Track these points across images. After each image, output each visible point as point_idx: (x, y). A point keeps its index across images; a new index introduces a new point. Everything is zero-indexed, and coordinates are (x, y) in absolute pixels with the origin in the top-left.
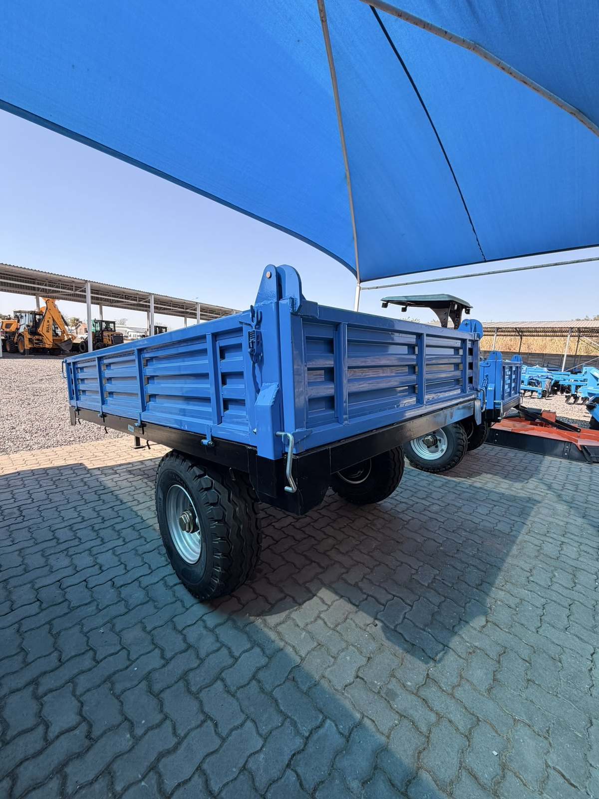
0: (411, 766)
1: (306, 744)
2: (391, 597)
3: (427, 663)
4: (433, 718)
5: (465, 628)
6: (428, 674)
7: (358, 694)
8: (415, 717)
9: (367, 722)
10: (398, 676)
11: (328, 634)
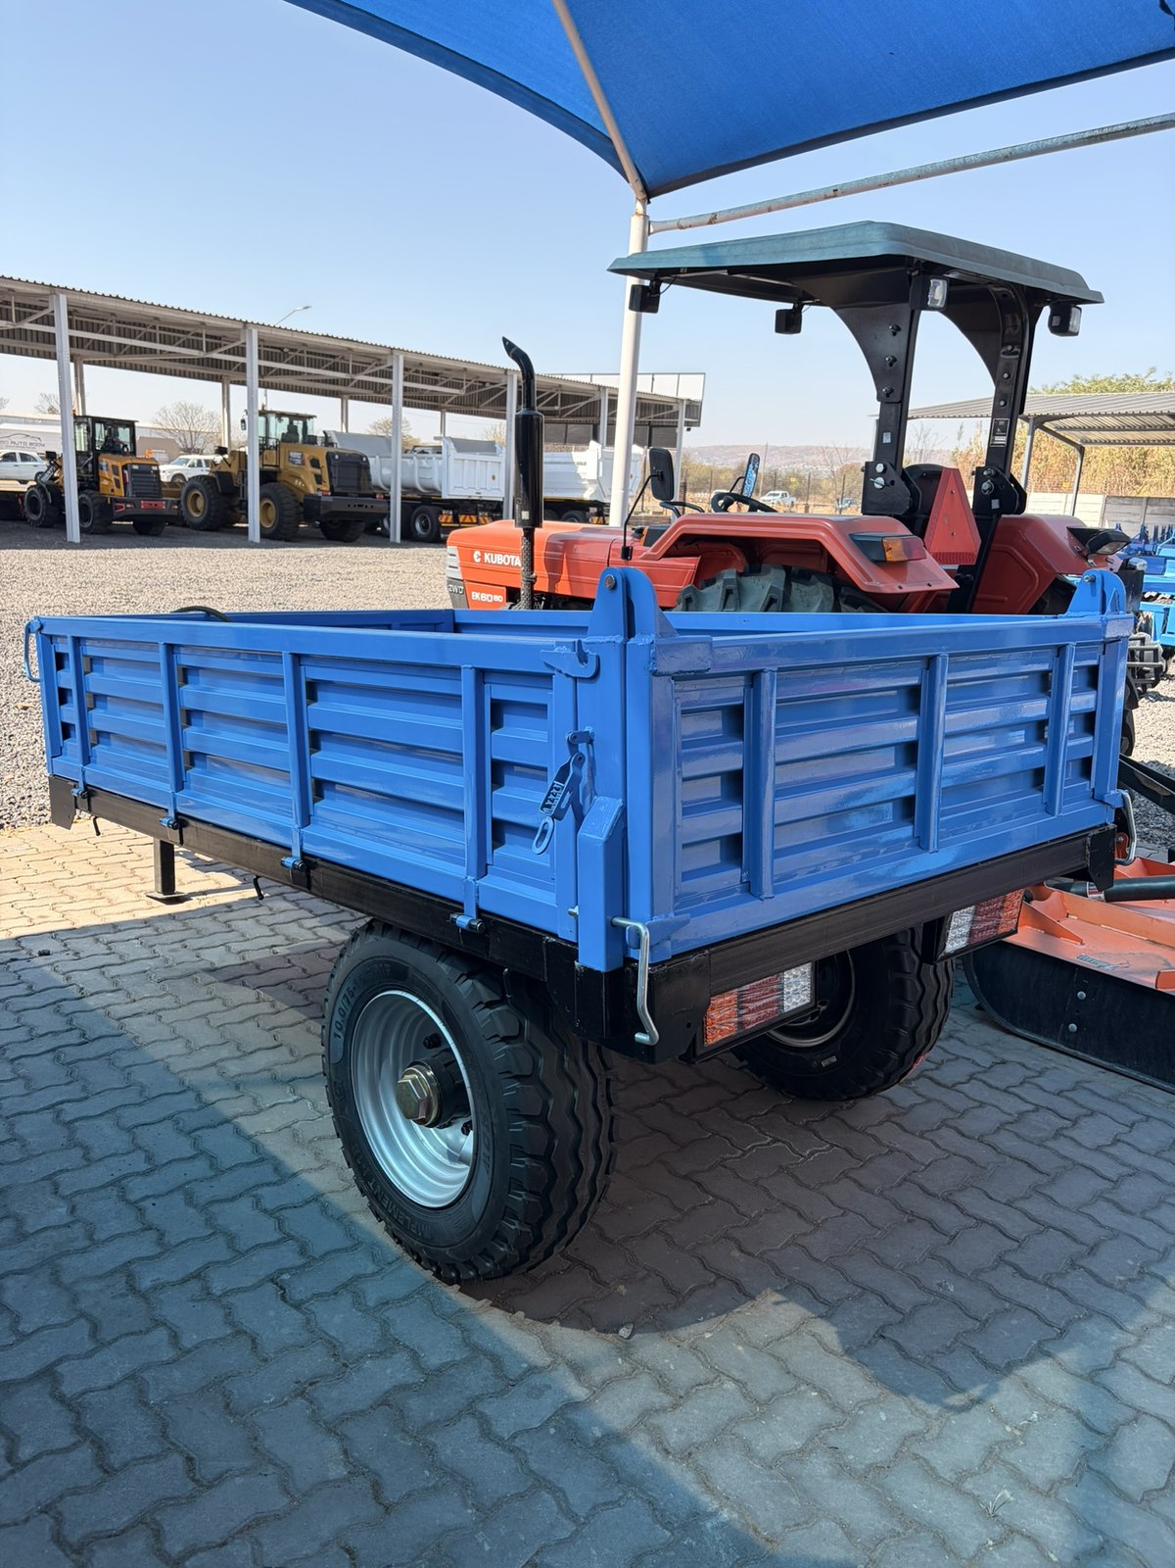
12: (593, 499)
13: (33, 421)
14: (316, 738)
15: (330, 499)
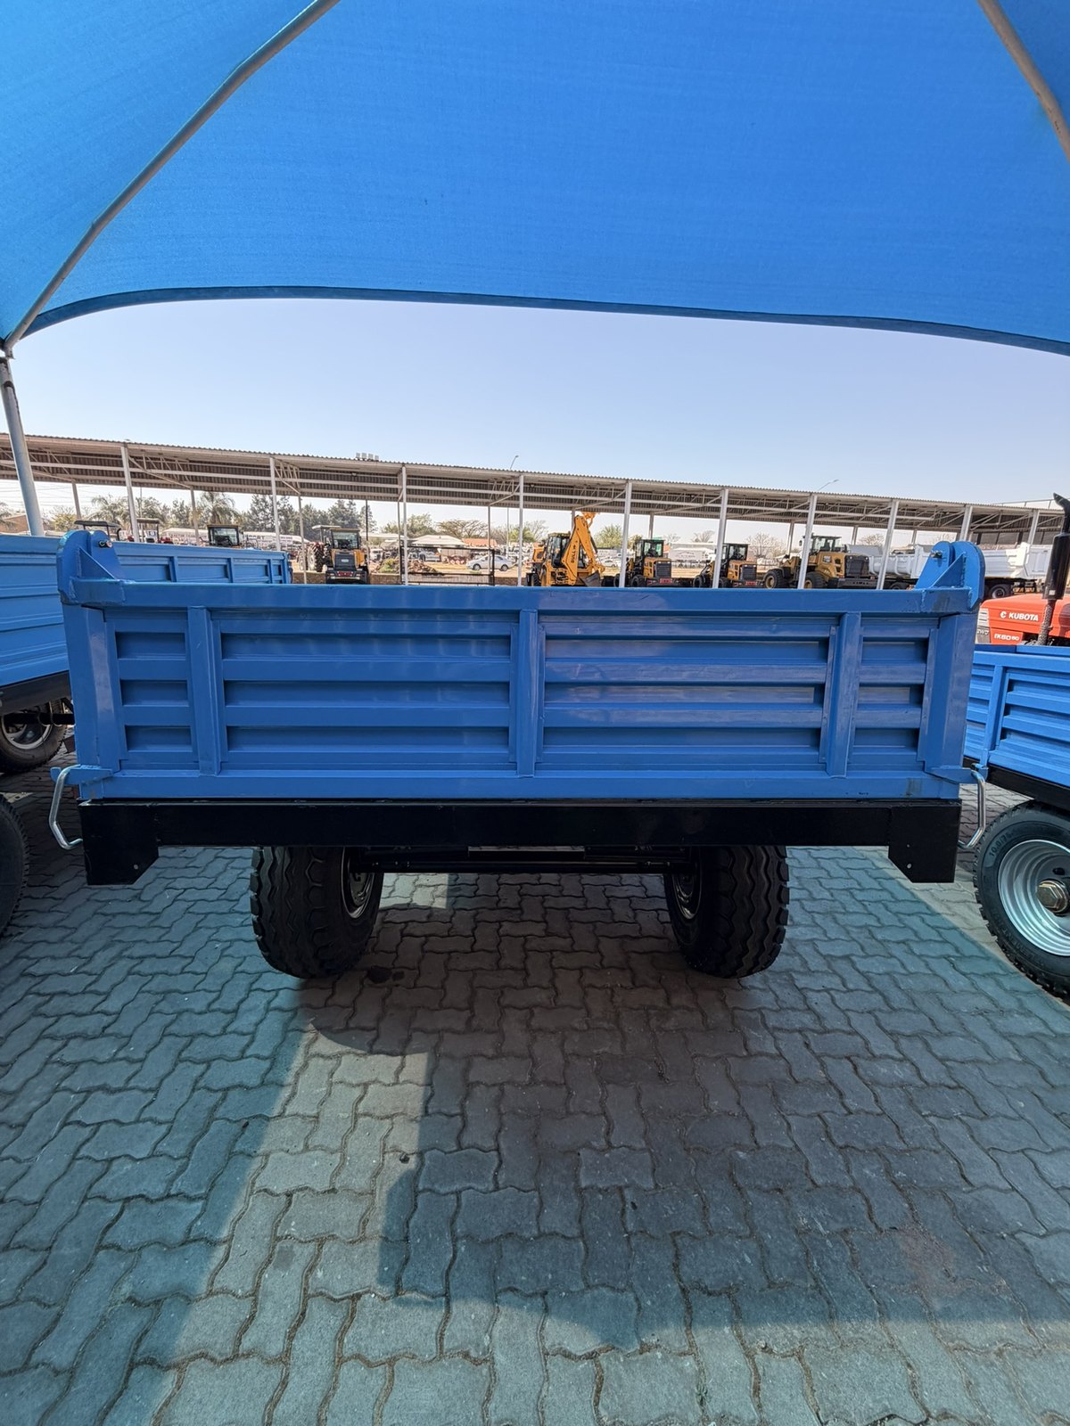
0: (176, 1351)
1: (161, 1199)
2: (490, 1144)
3: (382, 1281)
4: (276, 1347)
5: (524, 1314)
6: (359, 1296)
7: (260, 1214)
8: (262, 1315)
9: (220, 1252)
10: (325, 1249)
11: (341, 1115)
12: (1018, 577)
13: (690, 546)
14: (1008, 708)
15: (844, 580)
